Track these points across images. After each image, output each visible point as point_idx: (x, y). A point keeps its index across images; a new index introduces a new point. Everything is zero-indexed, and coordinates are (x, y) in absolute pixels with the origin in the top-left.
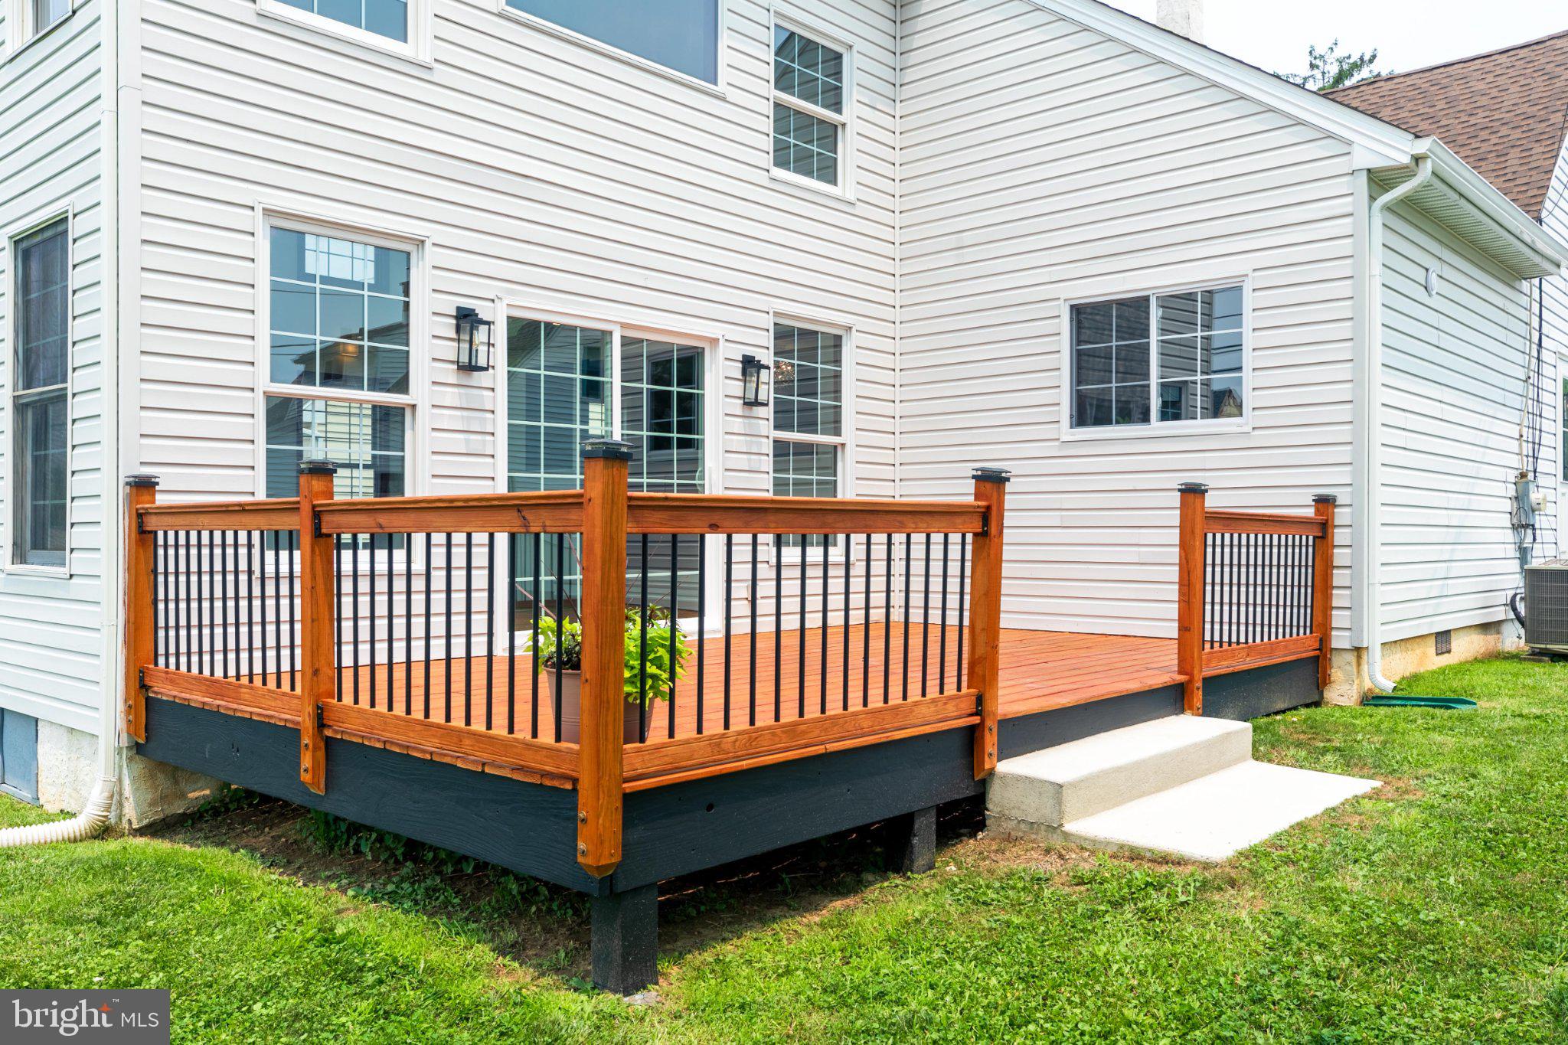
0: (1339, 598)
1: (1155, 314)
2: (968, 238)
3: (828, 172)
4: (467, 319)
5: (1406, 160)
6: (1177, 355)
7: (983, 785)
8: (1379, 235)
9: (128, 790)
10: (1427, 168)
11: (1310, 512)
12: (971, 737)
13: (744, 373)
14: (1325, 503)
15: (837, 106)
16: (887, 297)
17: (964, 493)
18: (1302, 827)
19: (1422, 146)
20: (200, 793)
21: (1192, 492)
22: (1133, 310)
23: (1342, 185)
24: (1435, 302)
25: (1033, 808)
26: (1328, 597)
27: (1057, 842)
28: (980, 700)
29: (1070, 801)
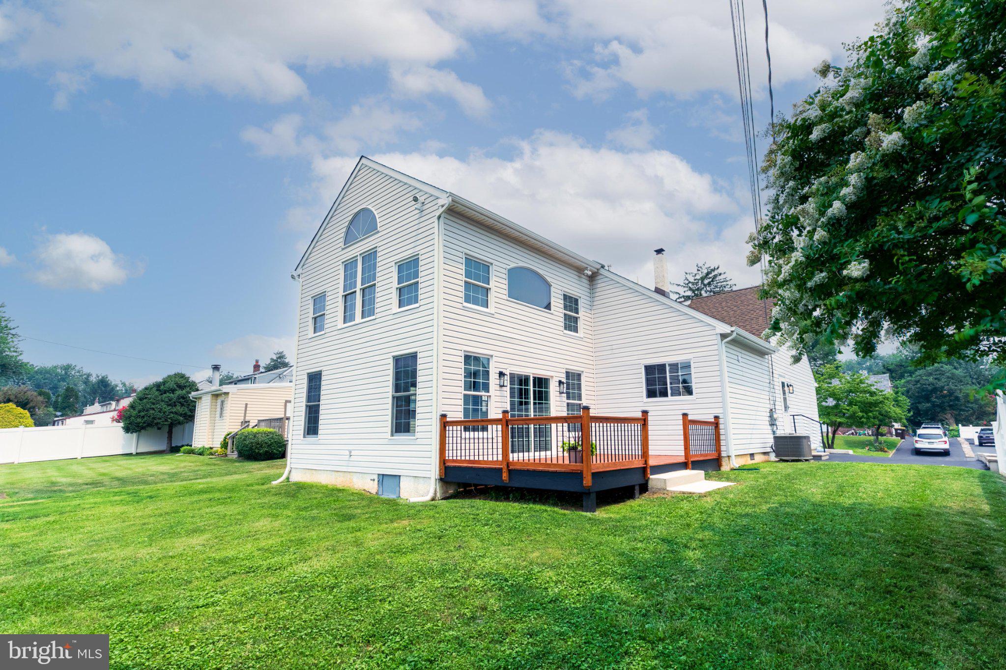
0: (722, 443)
1: (668, 368)
2: (614, 347)
3: (576, 330)
4: (501, 374)
5: (729, 332)
6: (675, 380)
7: (647, 481)
8: (724, 349)
9: (438, 490)
10: (735, 333)
11: (713, 420)
12: (644, 470)
13: (559, 385)
14: (716, 418)
15: (577, 313)
16: (591, 362)
17: (639, 415)
18: (719, 489)
19: (733, 329)
20: (451, 491)
21: (685, 415)
22: (661, 368)
23: (714, 337)
24: (741, 364)
25: (659, 485)
26: (720, 443)
27: (665, 492)
28: (646, 461)
29: (668, 484)
